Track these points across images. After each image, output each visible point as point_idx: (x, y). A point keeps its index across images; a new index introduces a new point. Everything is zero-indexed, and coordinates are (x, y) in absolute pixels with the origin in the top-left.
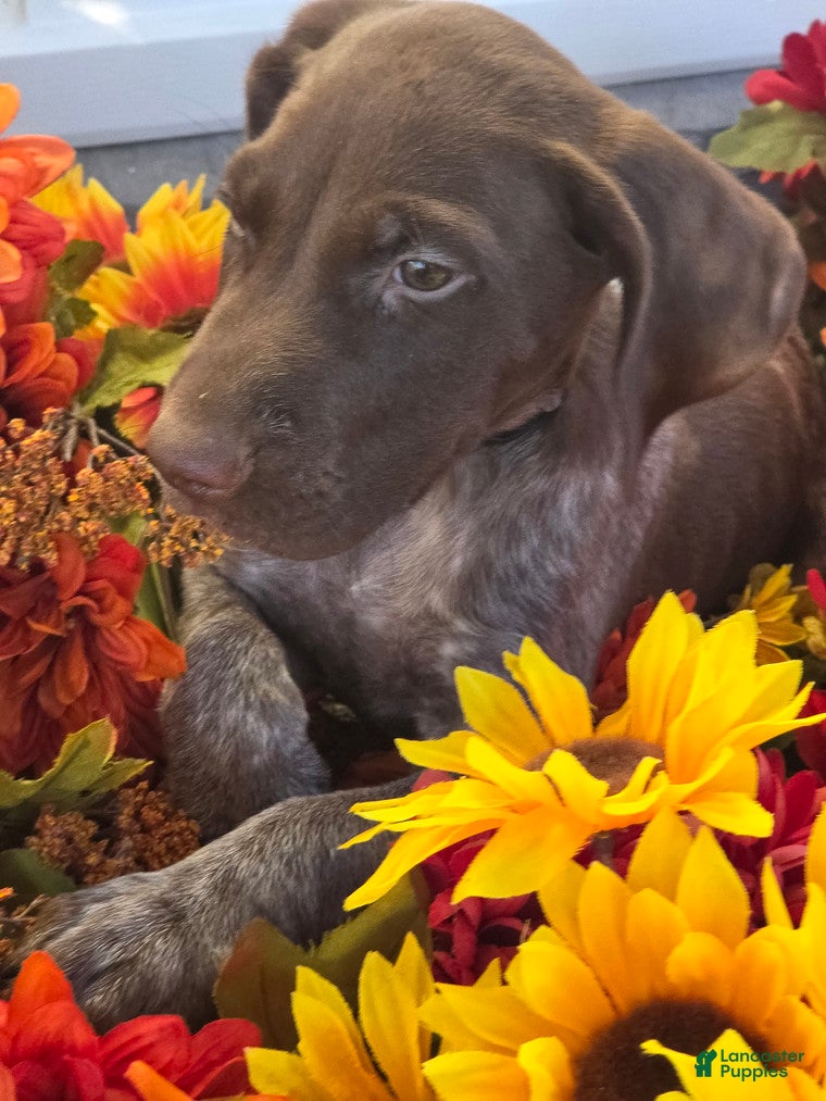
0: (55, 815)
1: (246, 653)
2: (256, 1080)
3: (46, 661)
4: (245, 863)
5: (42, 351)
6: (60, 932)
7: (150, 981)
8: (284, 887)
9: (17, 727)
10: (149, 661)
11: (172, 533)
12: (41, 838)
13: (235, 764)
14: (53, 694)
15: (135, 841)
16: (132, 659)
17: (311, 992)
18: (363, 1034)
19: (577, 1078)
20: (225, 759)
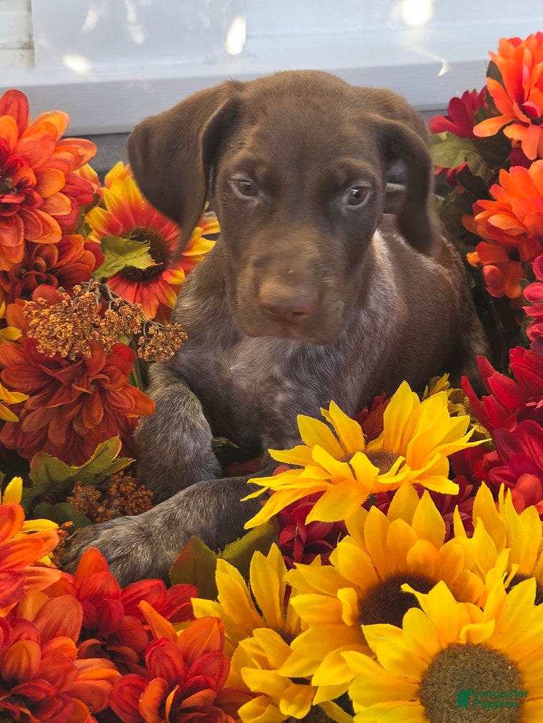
0: (81, 486)
1: (184, 405)
2: (197, 614)
3: (79, 406)
4: (180, 511)
5: (77, 249)
6: (88, 543)
7: (135, 566)
8: (200, 523)
9: (63, 440)
10: (136, 407)
11: (151, 343)
12: (75, 497)
13: (176, 460)
14: (82, 424)
15: (120, 501)
16: (127, 406)
17: (225, 570)
18: (251, 591)
19: (359, 609)
20: (171, 458)
